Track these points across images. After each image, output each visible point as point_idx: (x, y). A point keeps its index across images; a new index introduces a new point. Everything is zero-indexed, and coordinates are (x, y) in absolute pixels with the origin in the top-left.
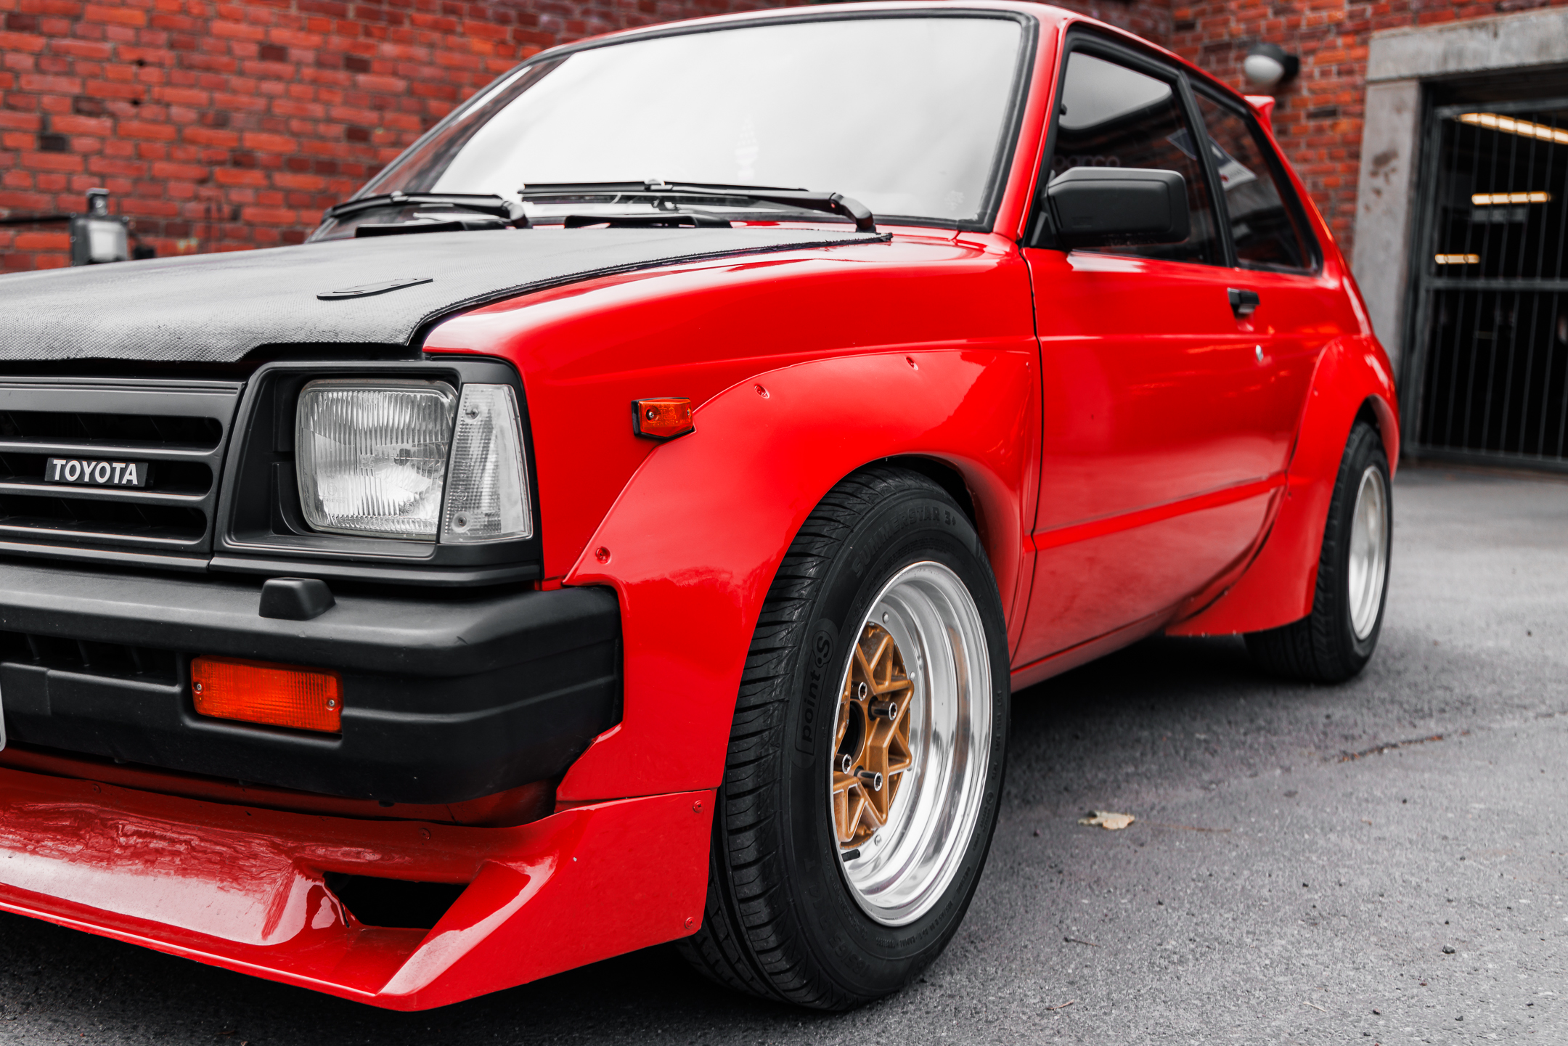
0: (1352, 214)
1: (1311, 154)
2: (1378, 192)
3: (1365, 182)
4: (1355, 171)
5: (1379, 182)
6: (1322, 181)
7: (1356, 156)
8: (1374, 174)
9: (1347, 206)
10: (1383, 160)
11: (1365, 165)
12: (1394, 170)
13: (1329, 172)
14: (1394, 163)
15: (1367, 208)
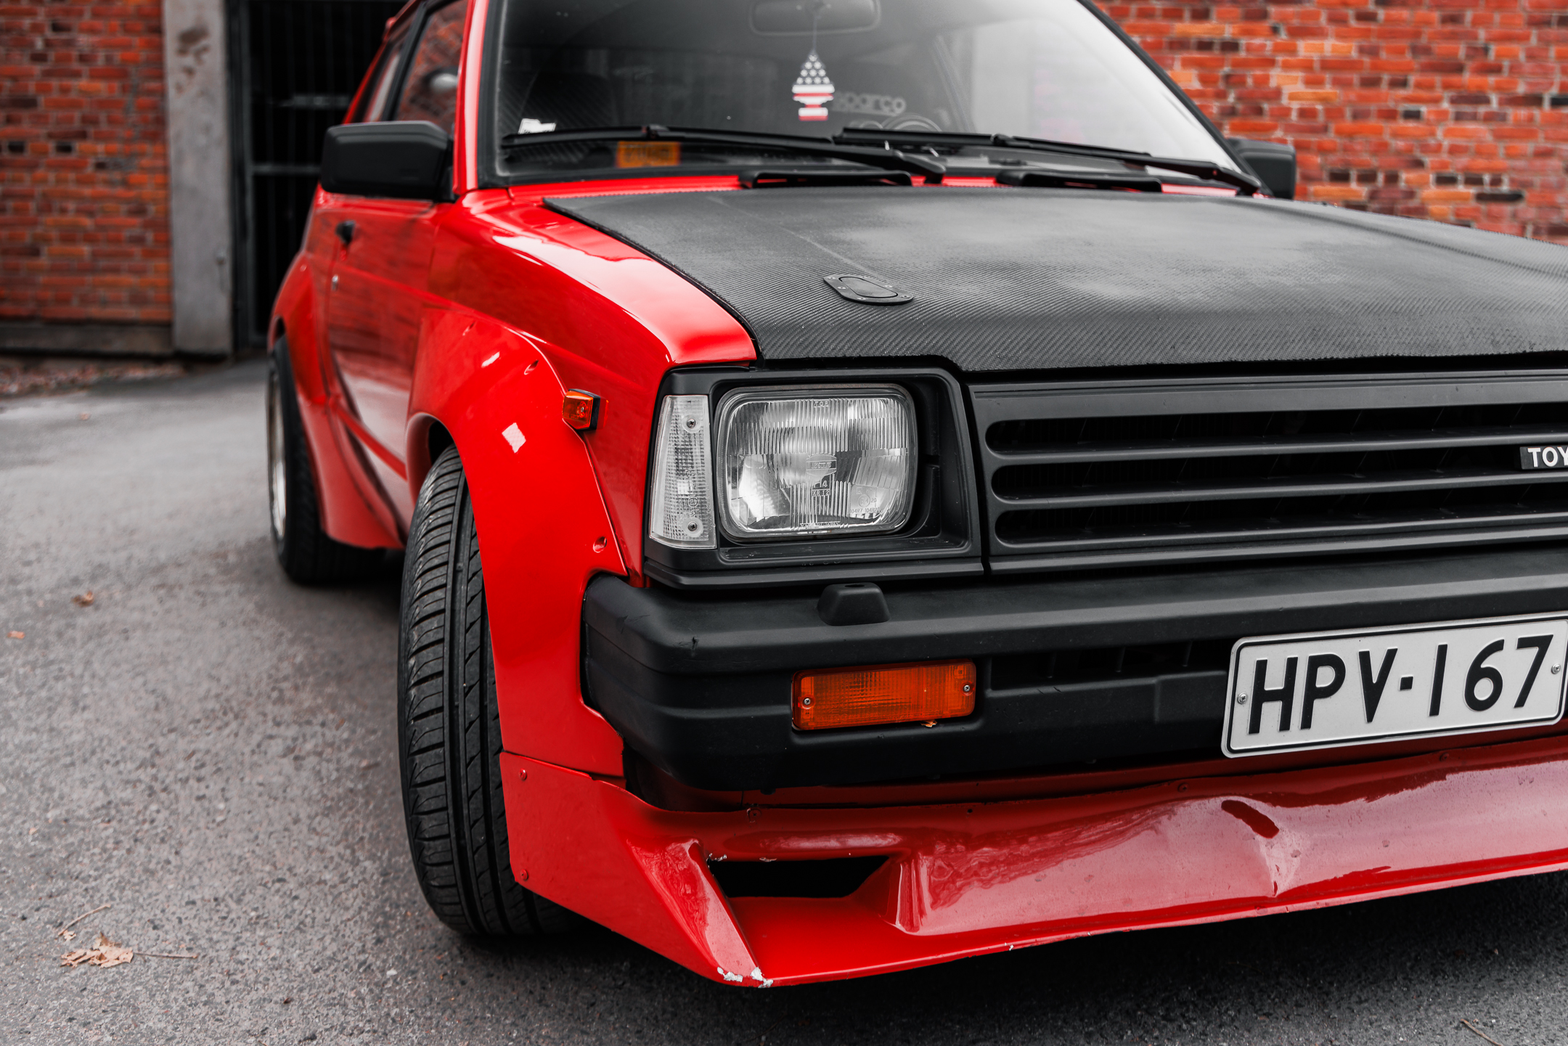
0: (162, 93)
1: (99, 24)
2: (190, 72)
3: (172, 60)
4: (159, 48)
5: (189, 60)
6: (118, 56)
7: (158, 30)
8: (182, 52)
9: (153, 85)
10: (190, 38)
11: (171, 43)
12: (205, 49)
13: (126, 47)
14: (204, 42)
15: (179, 88)
